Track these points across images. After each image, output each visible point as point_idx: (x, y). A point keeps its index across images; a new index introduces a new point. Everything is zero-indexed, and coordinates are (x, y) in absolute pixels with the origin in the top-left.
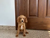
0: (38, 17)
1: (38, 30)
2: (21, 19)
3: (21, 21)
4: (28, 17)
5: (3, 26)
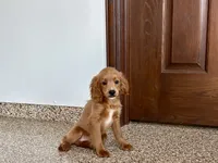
0: (206, 70)
1: (205, 127)
3: (106, 93)
4: (163, 70)
5: (53, 108)
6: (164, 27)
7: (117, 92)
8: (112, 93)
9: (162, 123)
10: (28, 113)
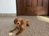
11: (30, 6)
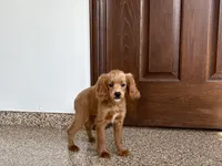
0: (179, 78)
2: (112, 85)
3: (112, 94)
4: (141, 79)
5: (38, 114)
6: (141, 41)
7: (123, 94)
8: (118, 95)
9: (143, 127)
10: (13, 120)
11: (169, 74)
